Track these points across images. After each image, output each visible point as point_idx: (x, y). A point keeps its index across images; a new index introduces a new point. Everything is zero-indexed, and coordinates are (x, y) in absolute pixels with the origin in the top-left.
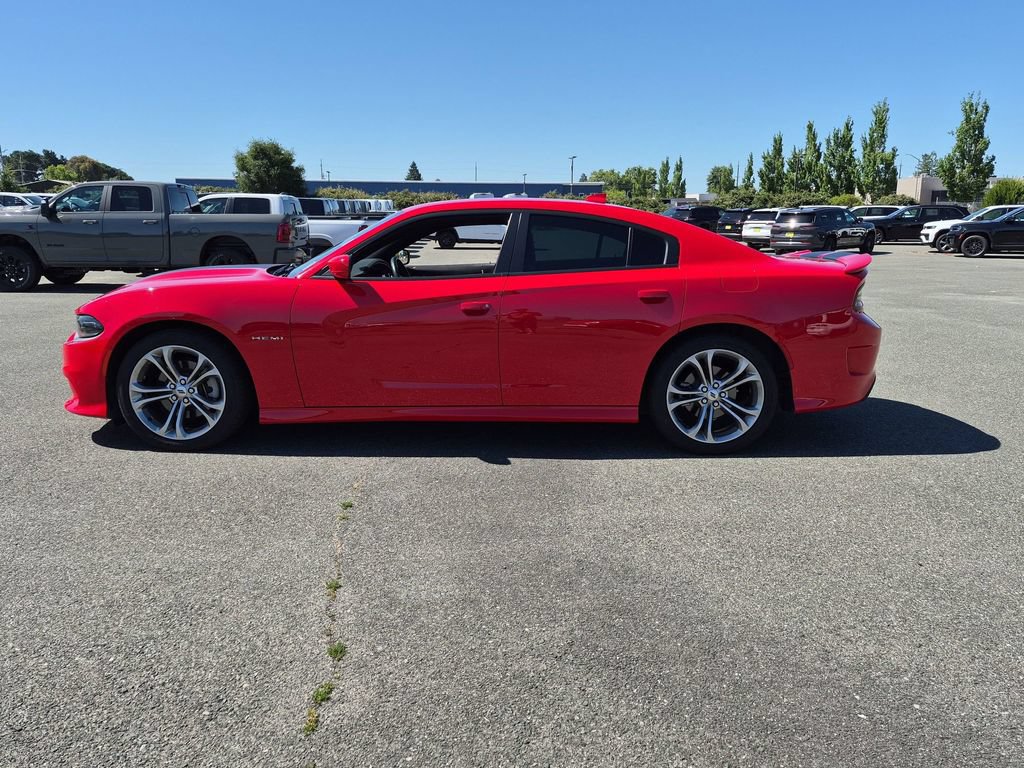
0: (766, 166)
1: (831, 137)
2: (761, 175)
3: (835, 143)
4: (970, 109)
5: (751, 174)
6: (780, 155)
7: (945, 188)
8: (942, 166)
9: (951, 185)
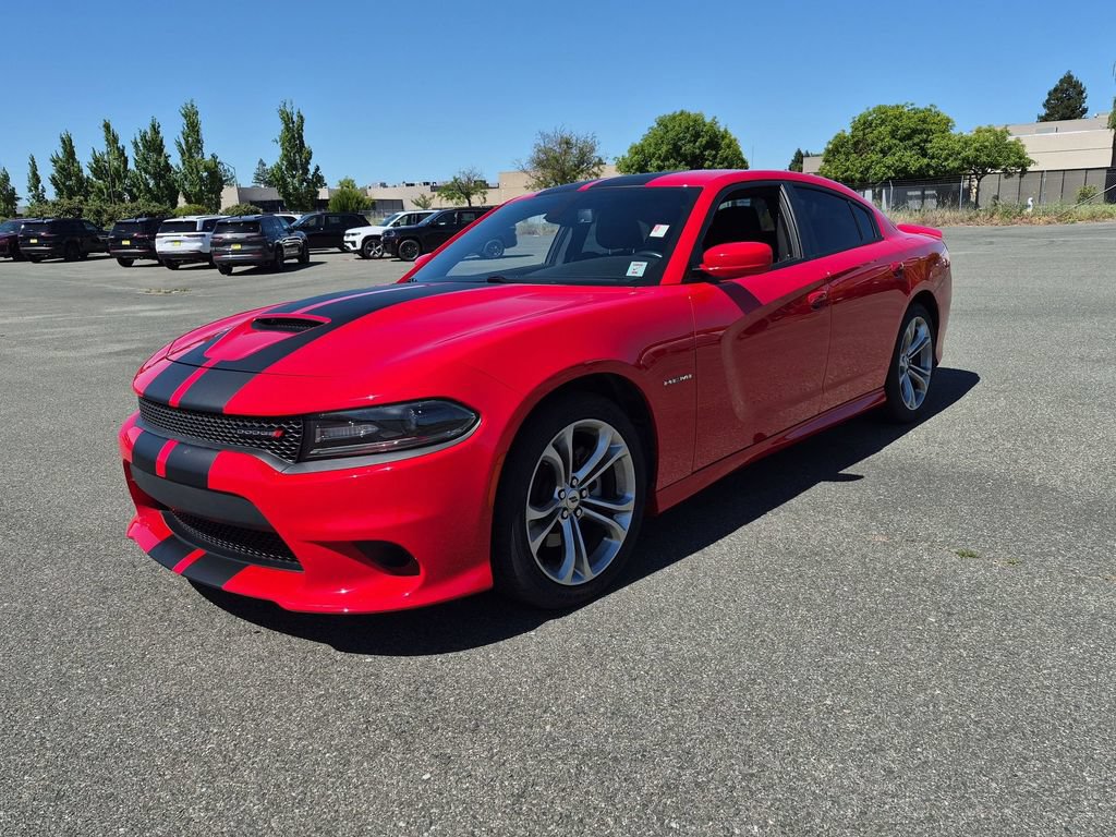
0: (58, 171)
1: (139, 140)
2: (54, 180)
3: (144, 146)
4: (287, 119)
5: (38, 181)
6: (74, 159)
7: (281, 198)
8: (273, 175)
9: (286, 195)
